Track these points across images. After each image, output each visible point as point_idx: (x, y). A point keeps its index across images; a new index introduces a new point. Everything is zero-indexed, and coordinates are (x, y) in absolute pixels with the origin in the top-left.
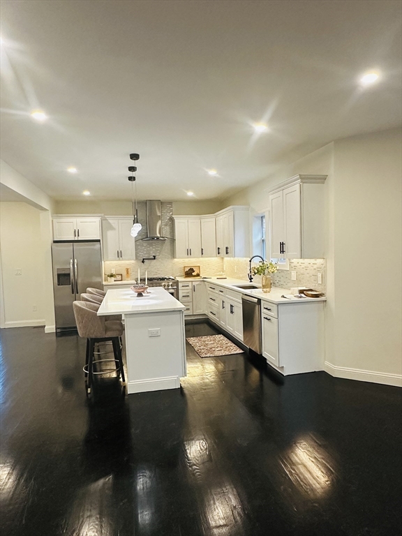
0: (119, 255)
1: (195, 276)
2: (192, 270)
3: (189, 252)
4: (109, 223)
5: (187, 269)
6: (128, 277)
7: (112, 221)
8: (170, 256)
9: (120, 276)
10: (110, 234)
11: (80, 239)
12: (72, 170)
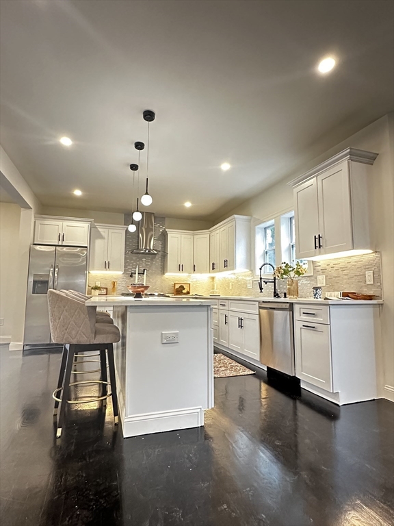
0: (107, 266)
1: (185, 294)
2: (182, 288)
3: (181, 268)
4: (99, 231)
5: (177, 286)
6: (114, 291)
7: (102, 229)
8: (160, 272)
9: (105, 290)
10: (98, 243)
11: (64, 244)
12: (66, 141)
